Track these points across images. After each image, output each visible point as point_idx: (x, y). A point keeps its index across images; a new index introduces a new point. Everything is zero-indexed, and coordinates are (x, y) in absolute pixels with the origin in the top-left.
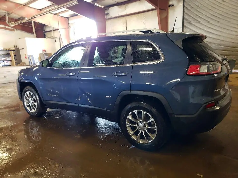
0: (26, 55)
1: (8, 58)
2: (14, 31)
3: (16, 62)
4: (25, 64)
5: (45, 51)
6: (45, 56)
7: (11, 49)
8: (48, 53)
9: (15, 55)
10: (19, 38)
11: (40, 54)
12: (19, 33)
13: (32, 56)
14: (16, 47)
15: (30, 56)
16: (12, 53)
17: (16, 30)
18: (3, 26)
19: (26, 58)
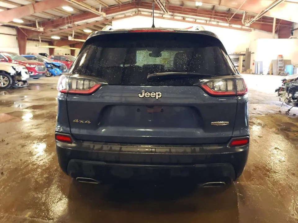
0: (254, 61)
1: (236, 63)
2: (251, 31)
3: (243, 68)
4: (251, 72)
5: (281, 56)
6: (280, 63)
7: (242, 53)
8: (284, 60)
9: (244, 61)
10: (255, 40)
11: (273, 61)
12: (256, 33)
13: (261, 63)
14: (248, 50)
15: (258, 62)
16: (242, 58)
17: (254, 30)
18: (239, 26)
19: (253, 64)
